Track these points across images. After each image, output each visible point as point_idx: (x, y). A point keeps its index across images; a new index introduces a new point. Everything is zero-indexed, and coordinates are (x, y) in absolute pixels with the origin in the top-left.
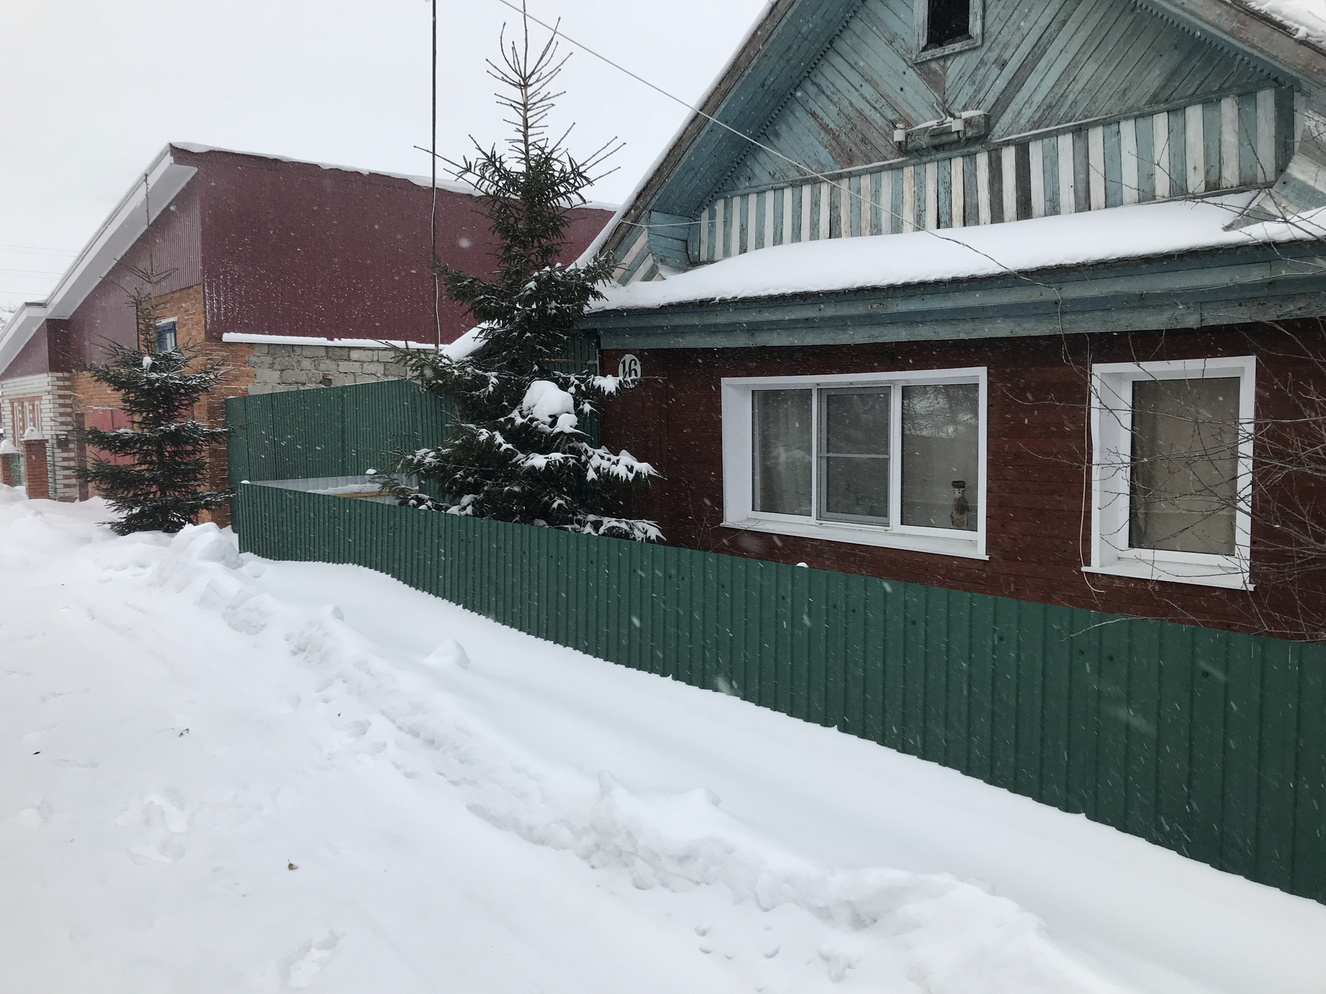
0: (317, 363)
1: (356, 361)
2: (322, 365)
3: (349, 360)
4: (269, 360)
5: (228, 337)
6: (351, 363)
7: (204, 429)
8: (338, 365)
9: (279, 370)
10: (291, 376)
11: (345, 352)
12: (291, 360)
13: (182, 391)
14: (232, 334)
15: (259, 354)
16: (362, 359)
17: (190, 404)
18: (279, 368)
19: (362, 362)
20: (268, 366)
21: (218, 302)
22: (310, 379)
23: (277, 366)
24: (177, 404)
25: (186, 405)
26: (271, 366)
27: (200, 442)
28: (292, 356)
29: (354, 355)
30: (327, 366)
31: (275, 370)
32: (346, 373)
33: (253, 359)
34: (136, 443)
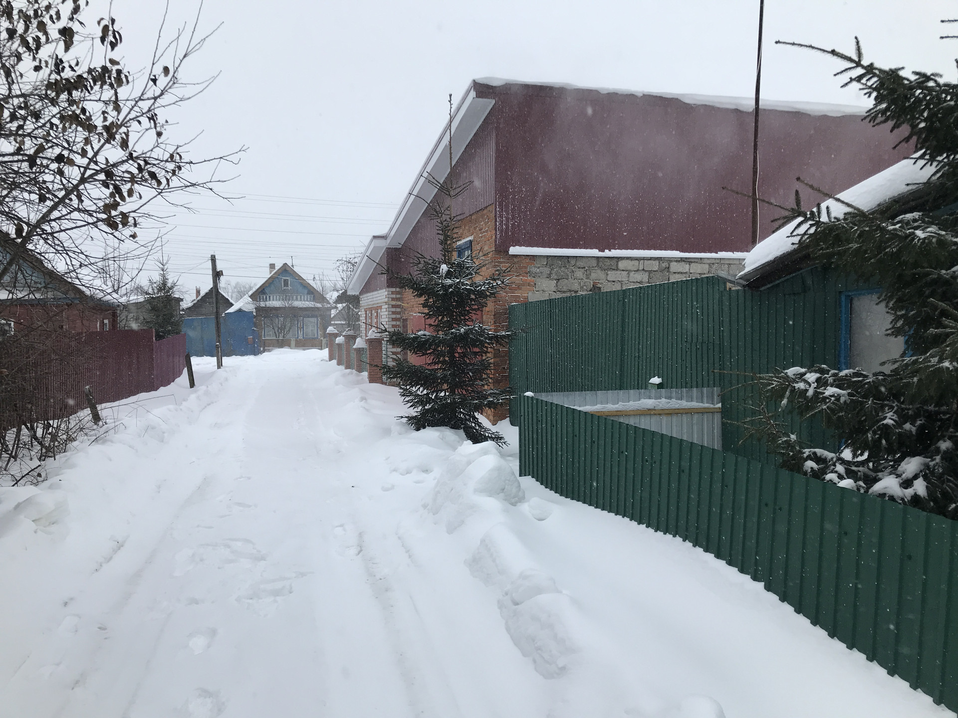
0: (588, 272)
1: (623, 270)
2: (592, 274)
3: (617, 269)
4: (547, 270)
5: (514, 250)
6: (619, 272)
7: (490, 333)
8: (607, 275)
9: (556, 280)
10: (565, 284)
11: (613, 262)
12: (566, 270)
13: (473, 297)
14: (517, 247)
15: (539, 265)
16: (629, 268)
17: (479, 309)
18: (556, 277)
19: (629, 271)
20: (546, 276)
21: (507, 219)
22: (582, 287)
23: (554, 276)
24: (467, 308)
25: (475, 310)
26: (549, 276)
27: (486, 345)
28: (568, 266)
29: (621, 265)
30: (598, 275)
31: (552, 280)
32: (614, 282)
33: (534, 270)
34: (430, 345)
